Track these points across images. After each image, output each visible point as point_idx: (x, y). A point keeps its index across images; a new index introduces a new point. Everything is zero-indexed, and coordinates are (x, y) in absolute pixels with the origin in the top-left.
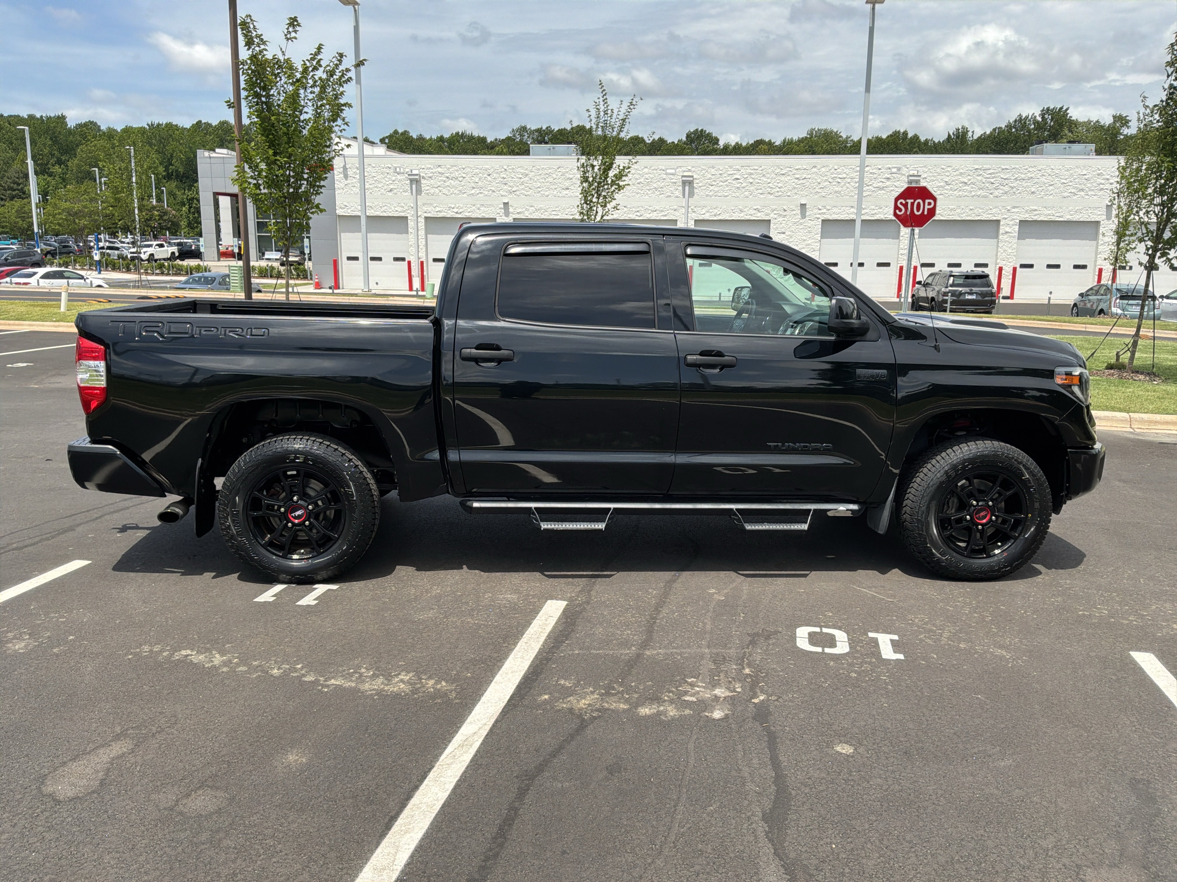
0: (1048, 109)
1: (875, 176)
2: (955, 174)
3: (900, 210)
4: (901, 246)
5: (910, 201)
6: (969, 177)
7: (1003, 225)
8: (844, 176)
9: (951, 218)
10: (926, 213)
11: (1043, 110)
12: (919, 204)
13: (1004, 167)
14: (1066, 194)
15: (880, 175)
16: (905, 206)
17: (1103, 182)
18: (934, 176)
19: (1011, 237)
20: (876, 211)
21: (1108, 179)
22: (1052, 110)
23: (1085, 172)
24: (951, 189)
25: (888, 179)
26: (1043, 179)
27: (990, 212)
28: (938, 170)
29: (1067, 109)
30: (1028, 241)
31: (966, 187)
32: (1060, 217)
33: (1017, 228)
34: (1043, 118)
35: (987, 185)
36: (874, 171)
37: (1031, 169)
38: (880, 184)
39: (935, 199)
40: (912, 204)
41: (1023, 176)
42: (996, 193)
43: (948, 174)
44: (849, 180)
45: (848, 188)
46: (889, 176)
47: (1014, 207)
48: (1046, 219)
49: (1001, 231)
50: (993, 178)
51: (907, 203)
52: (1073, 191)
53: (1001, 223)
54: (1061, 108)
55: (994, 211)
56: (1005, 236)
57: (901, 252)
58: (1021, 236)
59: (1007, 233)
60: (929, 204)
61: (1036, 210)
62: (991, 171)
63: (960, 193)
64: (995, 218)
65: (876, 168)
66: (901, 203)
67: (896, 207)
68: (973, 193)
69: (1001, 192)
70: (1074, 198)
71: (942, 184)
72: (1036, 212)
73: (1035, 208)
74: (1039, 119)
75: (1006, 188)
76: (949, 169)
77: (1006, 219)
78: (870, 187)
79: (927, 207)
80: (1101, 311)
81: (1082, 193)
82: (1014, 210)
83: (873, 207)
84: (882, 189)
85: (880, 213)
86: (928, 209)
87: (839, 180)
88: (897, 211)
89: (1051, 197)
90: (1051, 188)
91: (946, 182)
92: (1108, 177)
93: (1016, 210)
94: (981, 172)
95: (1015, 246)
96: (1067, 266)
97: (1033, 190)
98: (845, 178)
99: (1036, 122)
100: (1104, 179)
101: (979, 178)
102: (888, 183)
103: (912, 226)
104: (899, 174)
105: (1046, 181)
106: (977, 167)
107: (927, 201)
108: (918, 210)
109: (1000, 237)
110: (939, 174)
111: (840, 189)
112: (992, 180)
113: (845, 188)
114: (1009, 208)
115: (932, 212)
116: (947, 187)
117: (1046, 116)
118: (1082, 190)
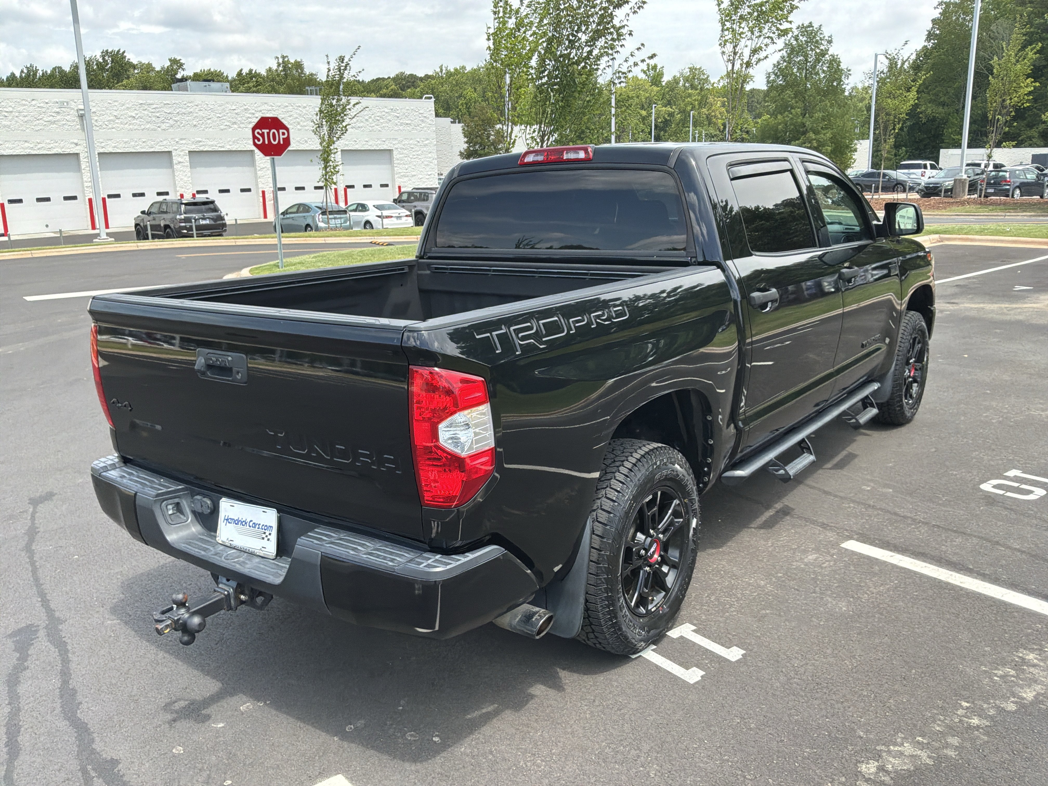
0: (107, 51)
1: (44, 110)
2: (122, 108)
3: (259, 140)
4: (85, 179)
5: (266, 131)
6: (136, 112)
7: (175, 156)
8: (11, 109)
9: (126, 150)
10: (282, 142)
11: (102, 52)
12: (274, 133)
13: (165, 102)
14: (222, 127)
15: (48, 109)
16: (262, 135)
17: (250, 116)
18: (103, 111)
19: (184, 166)
20: (52, 145)
21: (254, 114)
22: (111, 53)
23: (234, 107)
24: (122, 123)
25: (58, 113)
26: (201, 113)
27: (160, 144)
28: (106, 105)
29: (124, 52)
30: (198, 169)
31: (135, 121)
32: (221, 147)
33: (187, 158)
34: (104, 59)
35: (154, 119)
36: (42, 105)
37: (189, 105)
38: (51, 118)
39: (287, 130)
40: (268, 134)
41: (184, 111)
42: (163, 126)
43: (115, 108)
44: (17, 114)
45: (17, 122)
46: (58, 110)
47: (181, 139)
48: (210, 149)
49: (175, 162)
50: (158, 112)
51: (263, 133)
52: (228, 124)
53: (173, 154)
54: (119, 51)
55: (165, 142)
56: (179, 166)
57: (86, 184)
58: (193, 165)
59: (180, 162)
60: (283, 134)
61: (200, 142)
62: (154, 106)
63: (131, 127)
64: (166, 150)
65: (43, 102)
66: (258, 133)
67: (254, 137)
68: (143, 127)
69: (168, 125)
70: (230, 130)
71: (112, 118)
72: (201, 144)
73: (200, 139)
74: (101, 60)
75: (171, 122)
76: (116, 104)
77: (176, 150)
78: (41, 121)
79: (282, 137)
80: (308, 226)
81: (236, 126)
82: (181, 142)
83: (48, 141)
84: (54, 122)
85: (56, 147)
86: (283, 139)
87: (6, 114)
88: (256, 141)
89: (211, 130)
90: (209, 121)
91: (116, 116)
92: (253, 111)
93: (184, 142)
94: (146, 107)
95: (189, 174)
96: (235, 190)
97: (195, 123)
98: (11, 112)
99: (98, 64)
100: (250, 113)
101: (146, 112)
102: (58, 117)
103: (271, 155)
104: (68, 108)
105: (204, 115)
106: (141, 102)
107: (281, 131)
108: (275, 140)
109: (175, 167)
110: (107, 109)
111: (9, 123)
112: (158, 115)
113: (13, 122)
114: (177, 140)
115: (287, 142)
116: (117, 121)
117: (106, 58)
118: (235, 123)
